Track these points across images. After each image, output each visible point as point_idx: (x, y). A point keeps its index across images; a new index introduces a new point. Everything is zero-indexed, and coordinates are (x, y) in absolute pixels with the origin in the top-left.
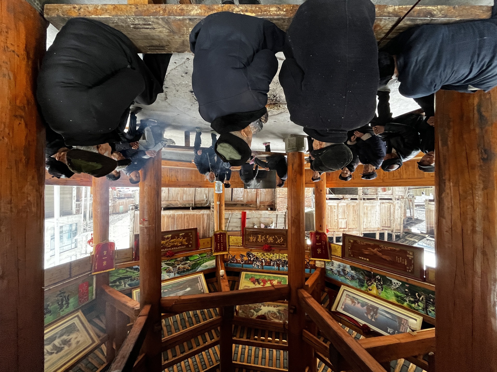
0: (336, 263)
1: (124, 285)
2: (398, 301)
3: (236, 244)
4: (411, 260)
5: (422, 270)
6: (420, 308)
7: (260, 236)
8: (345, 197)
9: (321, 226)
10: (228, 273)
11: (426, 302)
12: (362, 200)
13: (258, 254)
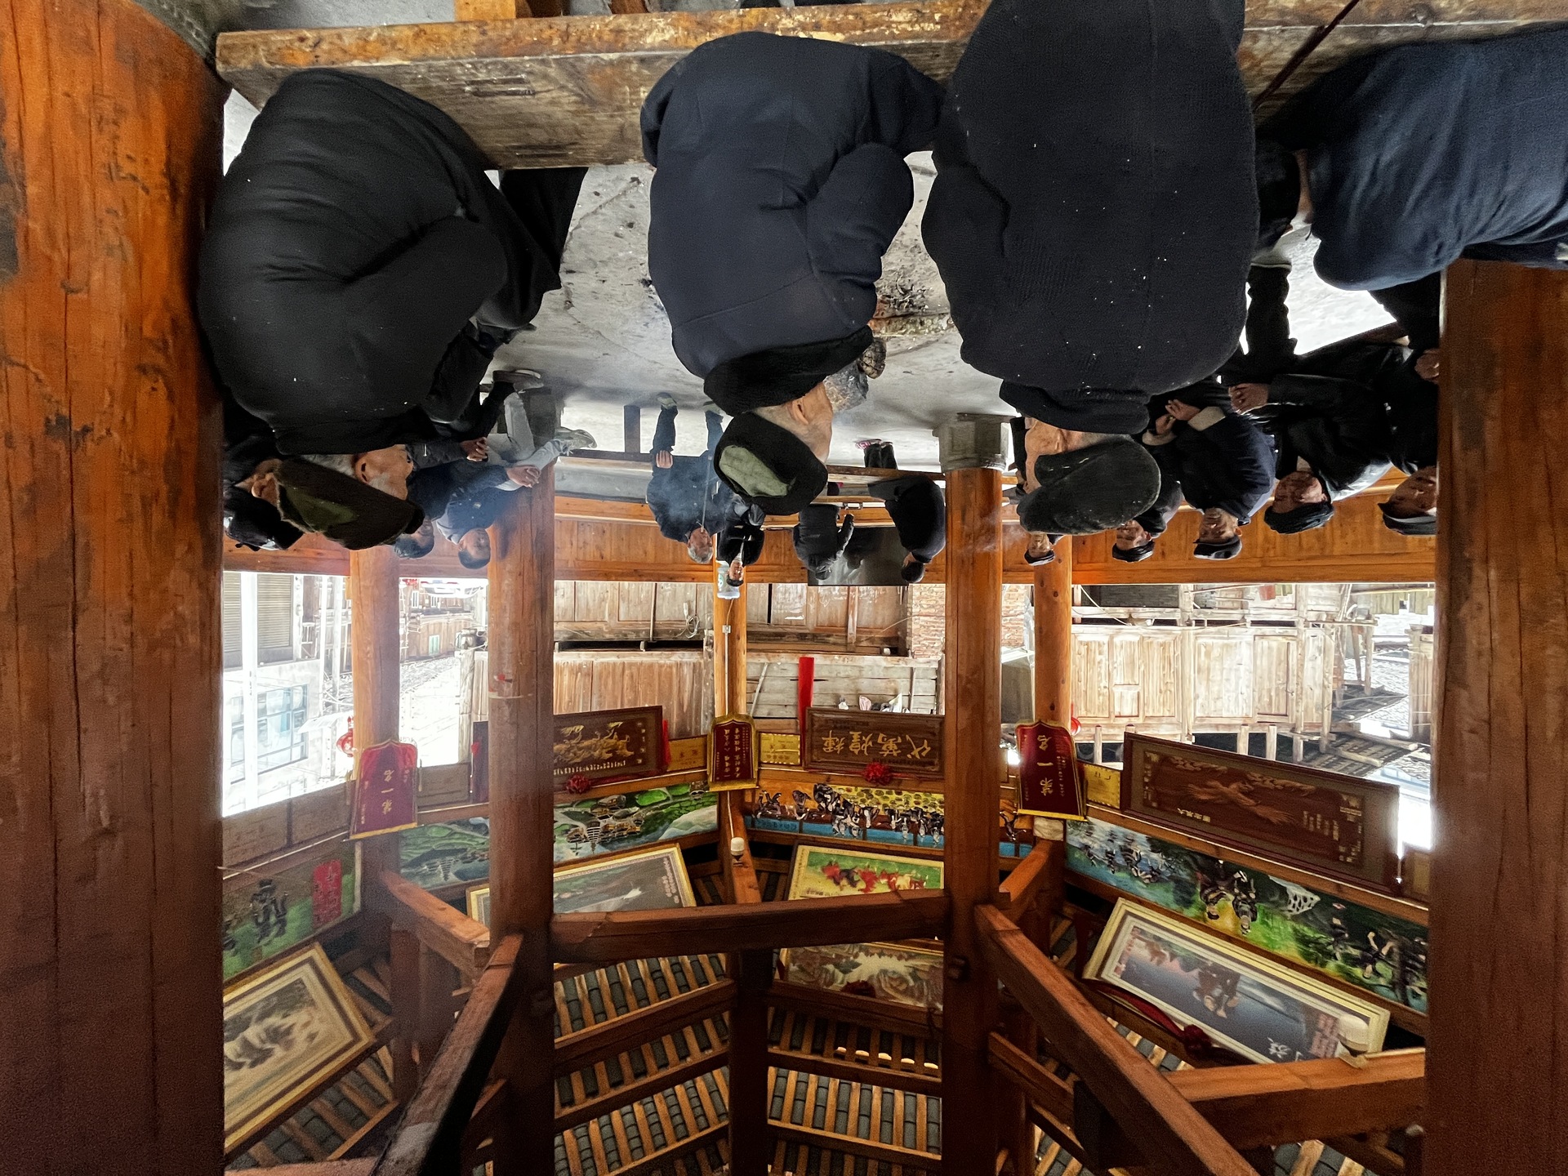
0: (1102, 827)
1: (442, 875)
2: (1307, 956)
3: (781, 758)
4: (1353, 825)
5: (1390, 859)
6: (1382, 981)
7: (856, 735)
8: (1134, 616)
9: (1052, 707)
10: (757, 847)
11: (1403, 963)
12: (1193, 627)
13: (849, 791)
